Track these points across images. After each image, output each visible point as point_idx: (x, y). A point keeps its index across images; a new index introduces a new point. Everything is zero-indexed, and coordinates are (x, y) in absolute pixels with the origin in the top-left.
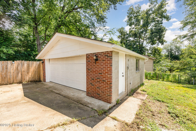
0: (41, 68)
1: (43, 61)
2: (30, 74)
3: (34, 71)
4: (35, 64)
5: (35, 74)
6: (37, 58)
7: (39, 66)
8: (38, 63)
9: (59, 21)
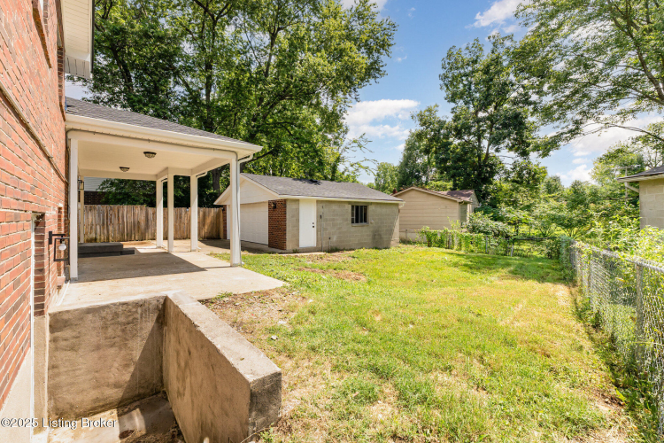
0: (221, 219)
1: (223, 208)
2: (206, 227)
3: (211, 222)
4: (213, 211)
5: (212, 229)
6: (215, 203)
7: (218, 215)
8: (216, 210)
9: (253, 127)
